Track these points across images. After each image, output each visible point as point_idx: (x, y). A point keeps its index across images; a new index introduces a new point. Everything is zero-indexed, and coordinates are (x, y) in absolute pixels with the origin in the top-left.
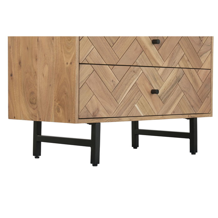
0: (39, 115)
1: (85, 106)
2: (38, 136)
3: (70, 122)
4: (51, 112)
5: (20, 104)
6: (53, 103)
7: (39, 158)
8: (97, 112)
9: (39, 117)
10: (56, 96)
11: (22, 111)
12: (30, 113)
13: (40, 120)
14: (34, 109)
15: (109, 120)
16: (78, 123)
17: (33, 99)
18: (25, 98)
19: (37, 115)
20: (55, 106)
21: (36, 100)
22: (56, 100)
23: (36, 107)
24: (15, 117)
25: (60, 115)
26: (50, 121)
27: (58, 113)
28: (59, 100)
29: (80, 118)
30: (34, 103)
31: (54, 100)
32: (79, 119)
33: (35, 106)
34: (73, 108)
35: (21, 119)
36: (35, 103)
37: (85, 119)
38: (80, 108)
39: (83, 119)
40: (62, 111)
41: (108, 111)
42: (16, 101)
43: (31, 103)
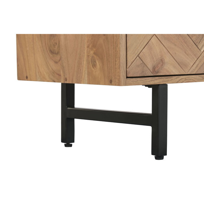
0: (64, 72)
1: (138, 56)
2: (69, 108)
3: (113, 83)
4: (83, 67)
5: (34, 54)
6: (86, 52)
7: (71, 146)
8: (160, 66)
9: (64, 76)
10: (90, 39)
11: (38, 66)
12: (51, 69)
13: (66, 80)
14: (56, 62)
15: (183, 80)
16: (126, 85)
17: (54, 45)
18: (42, 43)
19: (62, 73)
20: (88, 56)
21: (59, 46)
22: (90, 47)
23: (59, 59)
24: (27, 78)
25: (97, 72)
26: (81, 83)
27: (93, 69)
28: (94, 46)
29: (129, 76)
30: (56, 52)
31: (86, 47)
32: (127, 77)
33: (57, 58)
34: (117, 60)
35: (36, 80)
36: (58, 53)
37: (139, 78)
38: (128, 60)
39: (134, 79)
40: (99, 65)
41: (181, 64)
42: (28, 49)
43: (52, 52)
